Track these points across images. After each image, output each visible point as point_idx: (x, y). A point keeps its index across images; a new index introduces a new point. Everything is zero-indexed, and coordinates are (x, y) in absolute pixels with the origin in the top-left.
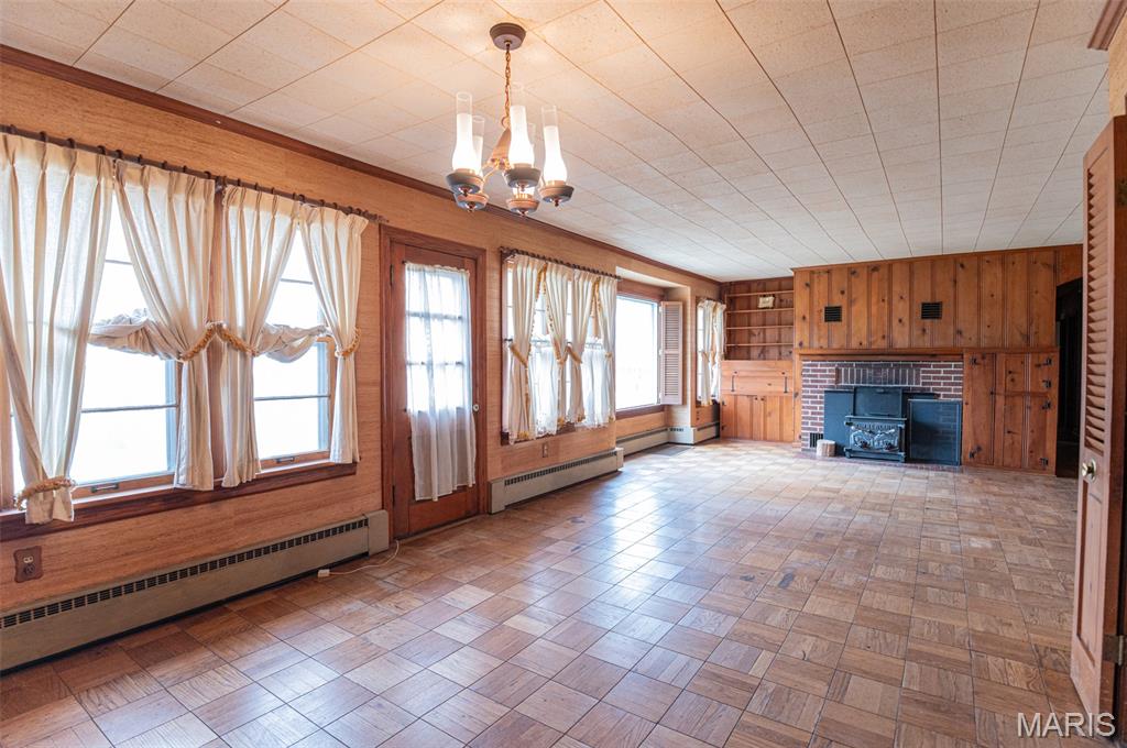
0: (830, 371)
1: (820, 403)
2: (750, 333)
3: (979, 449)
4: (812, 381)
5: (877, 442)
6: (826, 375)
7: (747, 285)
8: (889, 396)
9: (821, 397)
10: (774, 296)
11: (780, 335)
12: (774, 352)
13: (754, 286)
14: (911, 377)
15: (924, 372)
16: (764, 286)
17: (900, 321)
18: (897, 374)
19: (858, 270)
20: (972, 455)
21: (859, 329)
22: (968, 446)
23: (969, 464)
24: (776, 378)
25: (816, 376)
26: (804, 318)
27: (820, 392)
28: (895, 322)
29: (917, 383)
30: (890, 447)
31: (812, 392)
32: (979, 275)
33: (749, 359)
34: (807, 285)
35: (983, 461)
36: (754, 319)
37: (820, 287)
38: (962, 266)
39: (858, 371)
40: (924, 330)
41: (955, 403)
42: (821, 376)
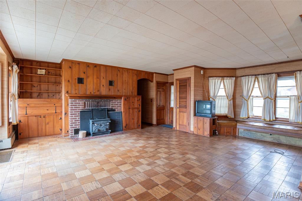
0: (82, 103)
1: (78, 116)
2: (32, 86)
3: (127, 125)
4: (75, 108)
5: (103, 128)
6: (80, 105)
7: (31, 62)
8: (103, 111)
9: (78, 114)
10: (45, 69)
11: (48, 88)
12: (45, 95)
13: (35, 64)
14: (108, 104)
15: (112, 103)
16: (41, 64)
17: (103, 86)
18: (104, 104)
19: (90, 66)
20: (125, 127)
21: (90, 87)
22: (124, 125)
23: (125, 130)
24: (50, 107)
25: (76, 105)
26: (69, 81)
27: (78, 112)
28: (102, 86)
29: (110, 106)
30: (107, 129)
31: (75, 112)
32: (123, 74)
33: (31, 98)
34: (70, 67)
35: (128, 129)
36: (34, 79)
37: (75, 69)
38: (119, 71)
39: (92, 103)
40: (110, 89)
41: (120, 112)
42: (78, 105)
